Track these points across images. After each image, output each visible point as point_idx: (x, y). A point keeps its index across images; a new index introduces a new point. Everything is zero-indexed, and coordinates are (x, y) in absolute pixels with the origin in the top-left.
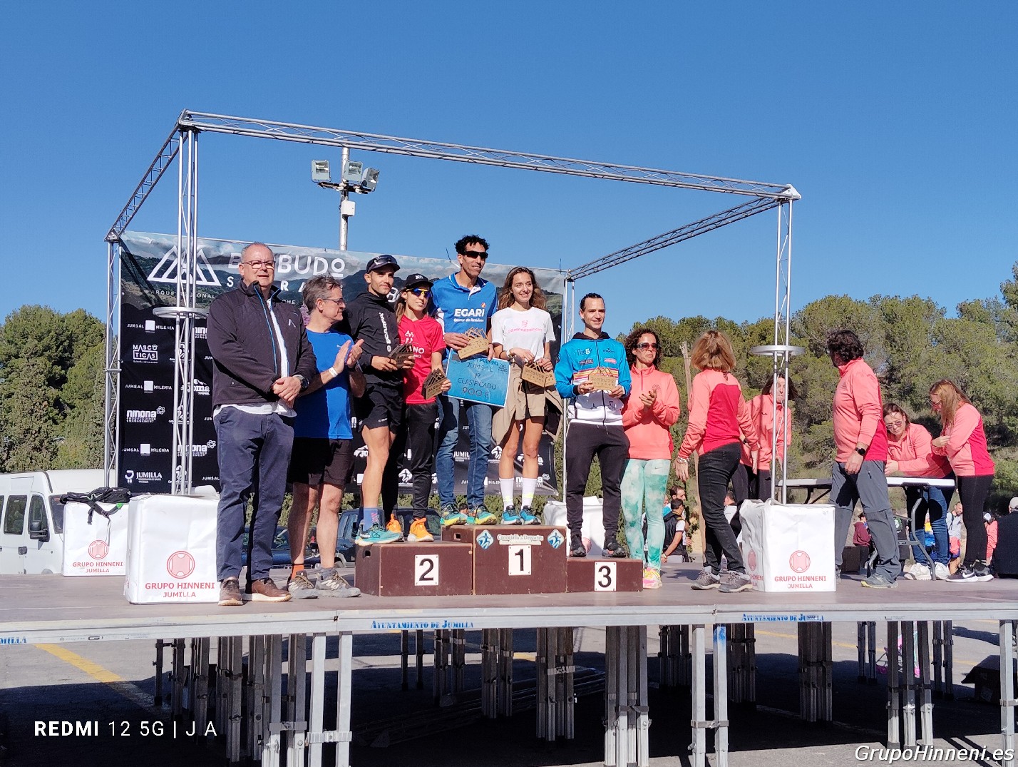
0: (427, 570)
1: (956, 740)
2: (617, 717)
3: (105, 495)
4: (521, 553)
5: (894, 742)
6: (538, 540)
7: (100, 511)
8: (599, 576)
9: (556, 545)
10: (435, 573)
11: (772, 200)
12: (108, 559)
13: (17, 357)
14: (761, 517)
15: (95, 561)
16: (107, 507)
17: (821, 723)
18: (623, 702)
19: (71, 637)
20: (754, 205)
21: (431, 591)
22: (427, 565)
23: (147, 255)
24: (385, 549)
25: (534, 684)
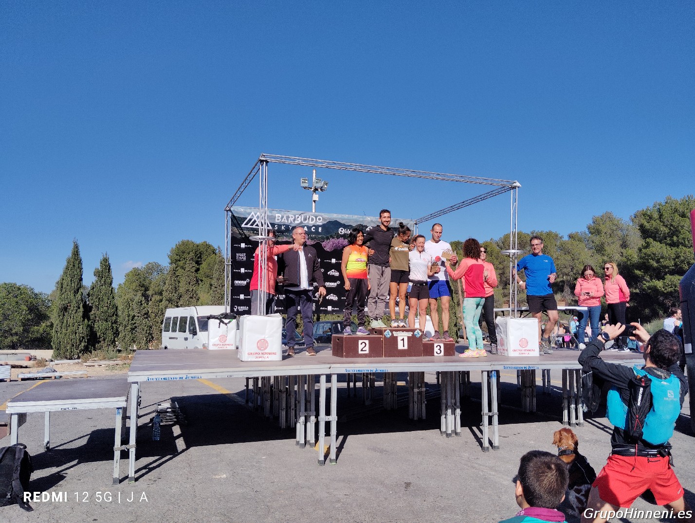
0: (364, 347)
1: (589, 420)
2: (446, 410)
3: (225, 315)
4: (403, 340)
5: (565, 421)
6: (410, 334)
7: (223, 322)
8: (436, 349)
9: (418, 336)
10: (367, 348)
11: (508, 188)
12: (227, 343)
13: (180, 261)
14: (506, 324)
15: (221, 344)
16: (226, 321)
17: (531, 413)
18: (449, 404)
19: (220, 376)
20: (500, 190)
21: (365, 356)
22: (364, 344)
23: (242, 216)
24: (346, 338)
25: (408, 394)
